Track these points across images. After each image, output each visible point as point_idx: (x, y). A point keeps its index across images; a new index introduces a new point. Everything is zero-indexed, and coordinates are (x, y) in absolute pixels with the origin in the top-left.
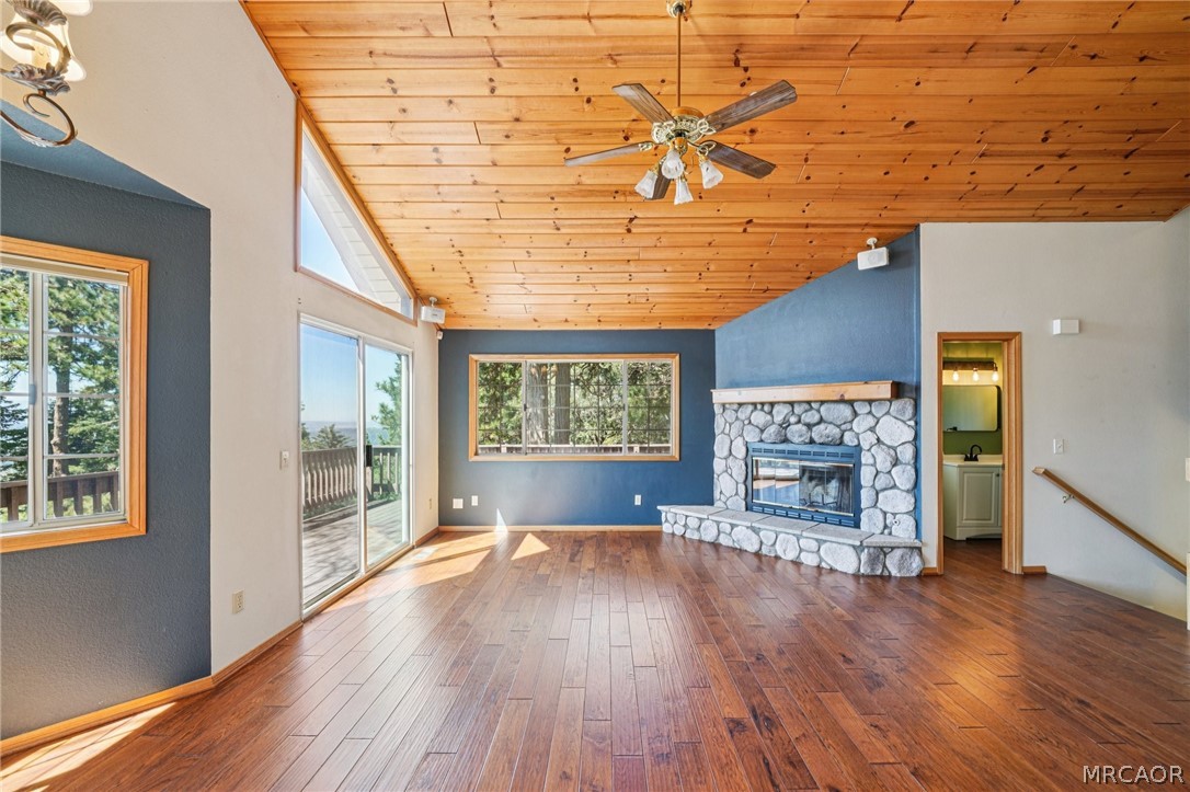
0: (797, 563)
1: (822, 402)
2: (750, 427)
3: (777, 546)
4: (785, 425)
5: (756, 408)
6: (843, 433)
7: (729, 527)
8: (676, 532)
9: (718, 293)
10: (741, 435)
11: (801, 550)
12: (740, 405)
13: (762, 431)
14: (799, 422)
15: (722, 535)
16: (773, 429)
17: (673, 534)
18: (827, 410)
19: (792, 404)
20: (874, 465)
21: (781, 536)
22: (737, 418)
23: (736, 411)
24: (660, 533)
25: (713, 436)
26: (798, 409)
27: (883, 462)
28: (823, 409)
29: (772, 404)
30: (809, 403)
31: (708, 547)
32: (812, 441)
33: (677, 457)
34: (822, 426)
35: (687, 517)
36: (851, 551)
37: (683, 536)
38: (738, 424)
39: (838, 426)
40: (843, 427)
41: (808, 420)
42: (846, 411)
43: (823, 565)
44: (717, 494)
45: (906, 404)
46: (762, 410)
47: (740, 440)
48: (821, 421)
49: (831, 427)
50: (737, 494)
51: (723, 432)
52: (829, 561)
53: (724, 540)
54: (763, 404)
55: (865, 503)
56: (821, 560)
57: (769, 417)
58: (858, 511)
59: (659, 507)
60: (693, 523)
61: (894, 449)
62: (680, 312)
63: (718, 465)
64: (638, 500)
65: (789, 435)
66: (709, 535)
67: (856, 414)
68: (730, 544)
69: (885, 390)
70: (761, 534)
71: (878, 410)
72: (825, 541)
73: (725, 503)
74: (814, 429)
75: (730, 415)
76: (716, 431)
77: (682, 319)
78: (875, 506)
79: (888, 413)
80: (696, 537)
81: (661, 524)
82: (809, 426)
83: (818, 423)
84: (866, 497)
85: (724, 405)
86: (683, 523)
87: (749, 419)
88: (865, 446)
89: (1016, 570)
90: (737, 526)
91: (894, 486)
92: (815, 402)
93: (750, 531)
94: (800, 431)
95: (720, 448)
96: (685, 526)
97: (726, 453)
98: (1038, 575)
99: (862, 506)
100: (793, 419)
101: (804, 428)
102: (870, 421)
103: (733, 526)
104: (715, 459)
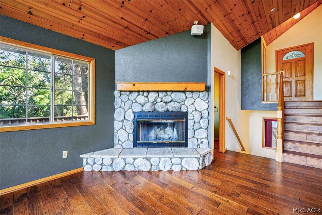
0: (170, 172)
1: (172, 92)
2: (136, 104)
3: (160, 165)
4: (155, 103)
5: (139, 94)
6: (181, 105)
7: (132, 160)
8: (95, 169)
9: (126, 24)
10: (131, 108)
11: (172, 164)
12: (131, 92)
13: (143, 106)
14: (162, 101)
15: (127, 165)
16: (149, 105)
17: (92, 171)
18: (176, 95)
19: (158, 92)
20: (193, 119)
21: (162, 159)
22: (129, 99)
23: (128, 96)
24: (81, 174)
25: (113, 109)
26: (161, 95)
27: (197, 117)
28: (173, 95)
29: (148, 92)
30: (166, 91)
31: (118, 174)
32: (167, 110)
33: (93, 122)
34: (172, 103)
35: (103, 159)
36: (196, 160)
37: (100, 171)
38: (129, 102)
39: (179, 103)
40: (181, 103)
41: (166, 100)
42: (182, 96)
43: (184, 169)
44: (116, 141)
45: (206, 93)
46: (143, 95)
47: (130, 111)
48: (172, 100)
49: (176, 103)
50: (128, 139)
51: (120, 107)
52: (186, 167)
53: (128, 168)
54: (143, 92)
55: (189, 136)
56: (182, 167)
57: (146, 99)
58: (186, 139)
59: (81, 156)
60: (107, 161)
61: (200, 112)
62: (99, 30)
63: (117, 125)
64: (65, 154)
65: (157, 108)
66: (119, 166)
67: (186, 98)
68: (133, 169)
69: (203, 87)
70: (151, 160)
71: (195, 95)
72: (184, 158)
73: (121, 145)
74: (169, 104)
75: (124, 97)
76: (116, 107)
77: (99, 36)
78: (193, 137)
79: (199, 97)
80: (110, 169)
81: (82, 166)
82: (166, 103)
83: (171, 102)
84: (190, 133)
85: (121, 91)
86: (100, 163)
87: (135, 99)
88: (190, 111)
90: (137, 158)
91: (201, 128)
92: (169, 91)
93: (145, 161)
94: (162, 105)
95: (118, 115)
96: (102, 165)
97: (122, 118)
99: (189, 137)
100: (159, 100)
101: (164, 104)
102: (193, 100)
103: (134, 159)
104: (115, 122)
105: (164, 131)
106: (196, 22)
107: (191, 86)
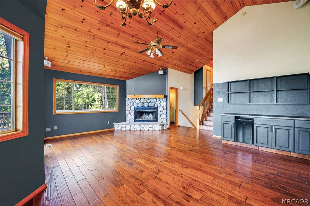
0: (148, 130)
1: (151, 98)
2: (135, 103)
3: (145, 128)
4: (143, 103)
5: (137, 99)
6: (155, 104)
7: (133, 125)
8: (119, 129)
9: (131, 73)
10: (133, 105)
11: (149, 127)
12: (133, 98)
13: (138, 104)
14: (146, 102)
15: (131, 128)
16: (141, 104)
17: (118, 130)
18: (152, 100)
19: (145, 98)
20: (160, 110)
21: (145, 125)
22: (132, 102)
23: (132, 100)
24: (114, 130)
25: (126, 106)
26: (146, 100)
27: (161, 109)
28: (151, 100)
29: (140, 98)
30: (148, 98)
31: (128, 131)
32: (149, 106)
33: (118, 111)
34: (151, 103)
35: (122, 125)
36: (159, 126)
37: (121, 130)
38: (132, 103)
39: (154, 103)
40: (155, 103)
41: (148, 102)
42: (155, 100)
43: (154, 129)
44: (127, 119)
45: (165, 99)
46: (138, 99)
47: (133, 106)
48: (151, 102)
49: (152, 103)
50: (132, 118)
51: (129, 105)
52: (155, 128)
53: (132, 129)
54: (138, 98)
55: (158, 117)
56: (153, 129)
57: (140, 101)
58: (157, 119)
59: (114, 124)
60: (124, 126)
61: (163, 107)
63: (127, 112)
64: (109, 122)
65: (144, 105)
66: (128, 128)
67: (157, 101)
68: (134, 129)
69: (163, 96)
70: (141, 126)
71: (161, 100)
72: (154, 125)
73: (129, 121)
74: (149, 104)
75: (130, 101)
76: (127, 105)
77: (121, 77)
78: (160, 118)
79: (162, 100)
80: (125, 129)
81: (114, 128)
82: (148, 103)
83: (150, 102)
84: (159, 116)
85: (129, 98)
86: (121, 126)
87: (135, 101)
88: (158, 107)
89: (177, 126)
90: (135, 125)
91: (163, 114)
92: (150, 98)
93: (139, 126)
94: (146, 104)
95: (128, 108)
96: (122, 127)
97: (130, 109)
98: (179, 126)
99: (158, 118)
100: (145, 102)
101: (147, 103)
102: (160, 102)
103: (134, 125)
104: (126, 111)
105: (148, 116)
106: (161, 69)
107: (158, 96)
